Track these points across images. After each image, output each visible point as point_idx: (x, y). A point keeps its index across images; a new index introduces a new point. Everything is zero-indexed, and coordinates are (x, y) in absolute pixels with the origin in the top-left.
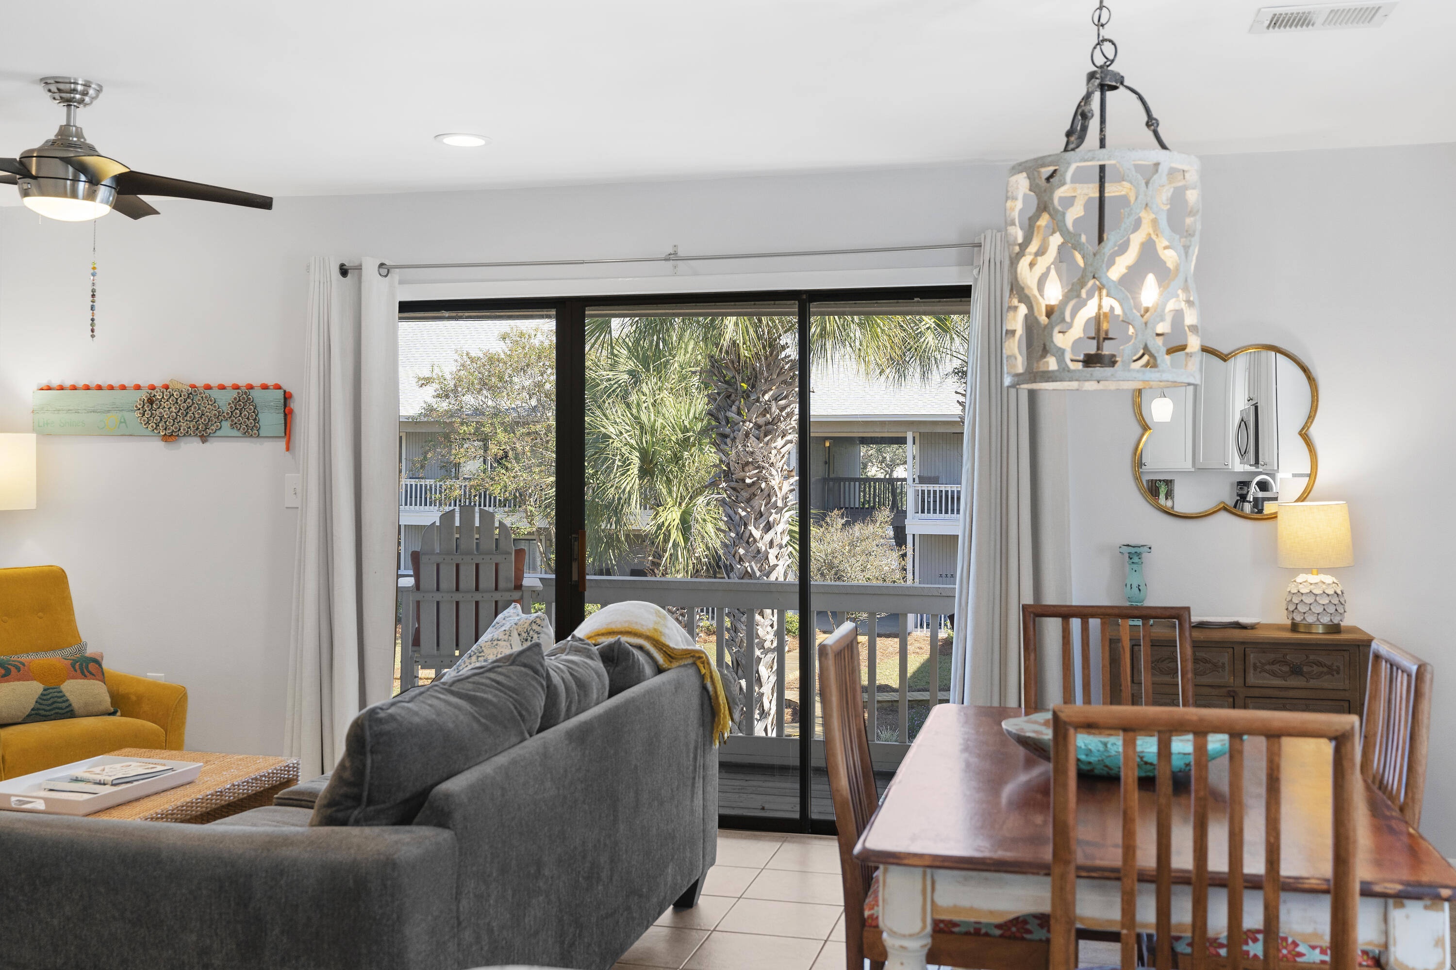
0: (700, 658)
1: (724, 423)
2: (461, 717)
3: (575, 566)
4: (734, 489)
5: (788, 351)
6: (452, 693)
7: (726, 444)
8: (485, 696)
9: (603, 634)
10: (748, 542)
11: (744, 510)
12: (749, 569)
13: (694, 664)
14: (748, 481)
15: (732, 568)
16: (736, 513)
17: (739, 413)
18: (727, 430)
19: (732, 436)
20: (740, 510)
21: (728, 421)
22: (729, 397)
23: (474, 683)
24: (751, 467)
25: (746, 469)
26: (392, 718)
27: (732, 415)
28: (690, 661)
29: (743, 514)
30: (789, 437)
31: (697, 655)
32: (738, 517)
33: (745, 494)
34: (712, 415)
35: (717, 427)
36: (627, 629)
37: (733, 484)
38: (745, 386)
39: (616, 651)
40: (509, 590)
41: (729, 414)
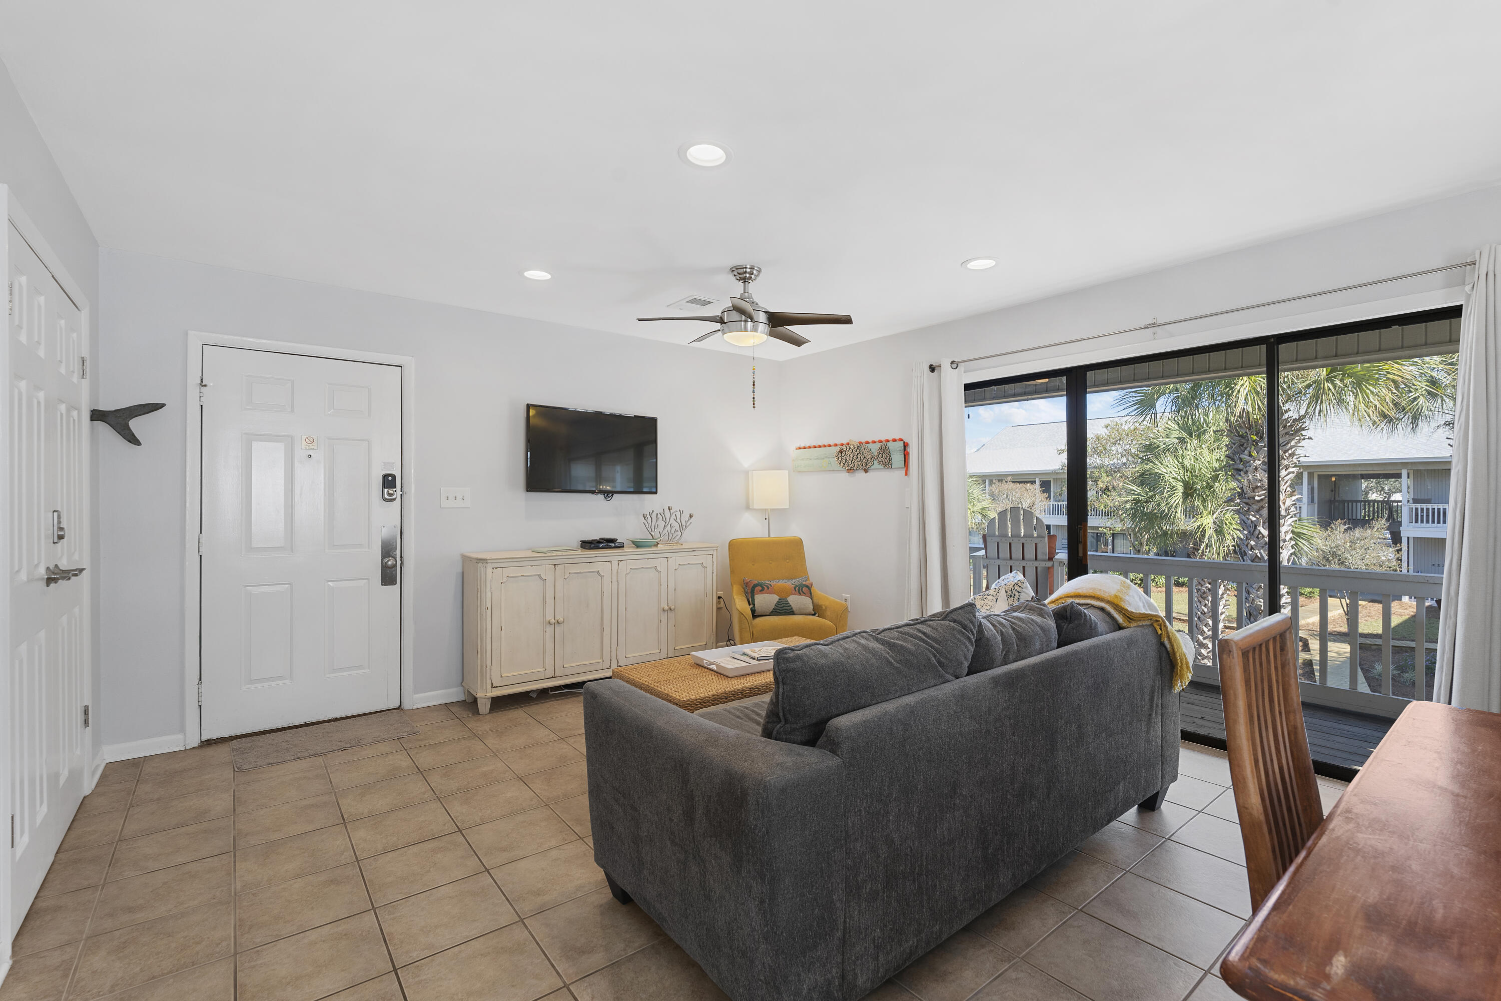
0: (1157, 621)
1: (1238, 462)
2: (874, 661)
3: (1080, 547)
4: (1247, 504)
5: (1290, 414)
6: (876, 639)
7: (1240, 475)
8: (905, 644)
9: (1071, 597)
10: (1257, 537)
11: (1253, 516)
12: (1259, 555)
13: (1152, 625)
14: (1257, 498)
15: (1246, 554)
16: (1248, 519)
17: (1250, 455)
18: (1241, 466)
19: (1244, 470)
20: (1251, 517)
21: (1241, 460)
22: (1242, 445)
23: (900, 632)
24: (1260, 489)
25: (1256, 490)
26: (799, 657)
27: (1245, 457)
28: (1148, 623)
29: (1254, 519)
30: (1291, 470)
31: (1154, 619)
32: (1249, 521)
33: (1255, 507)
34: (1229, 457)
35: (1233, 464)
36: (1091, 594)
37: (1245, 500)
38: (1255, 437)
39: (1069, 611)
40: (1045, 560)
41: (1242, 456)
